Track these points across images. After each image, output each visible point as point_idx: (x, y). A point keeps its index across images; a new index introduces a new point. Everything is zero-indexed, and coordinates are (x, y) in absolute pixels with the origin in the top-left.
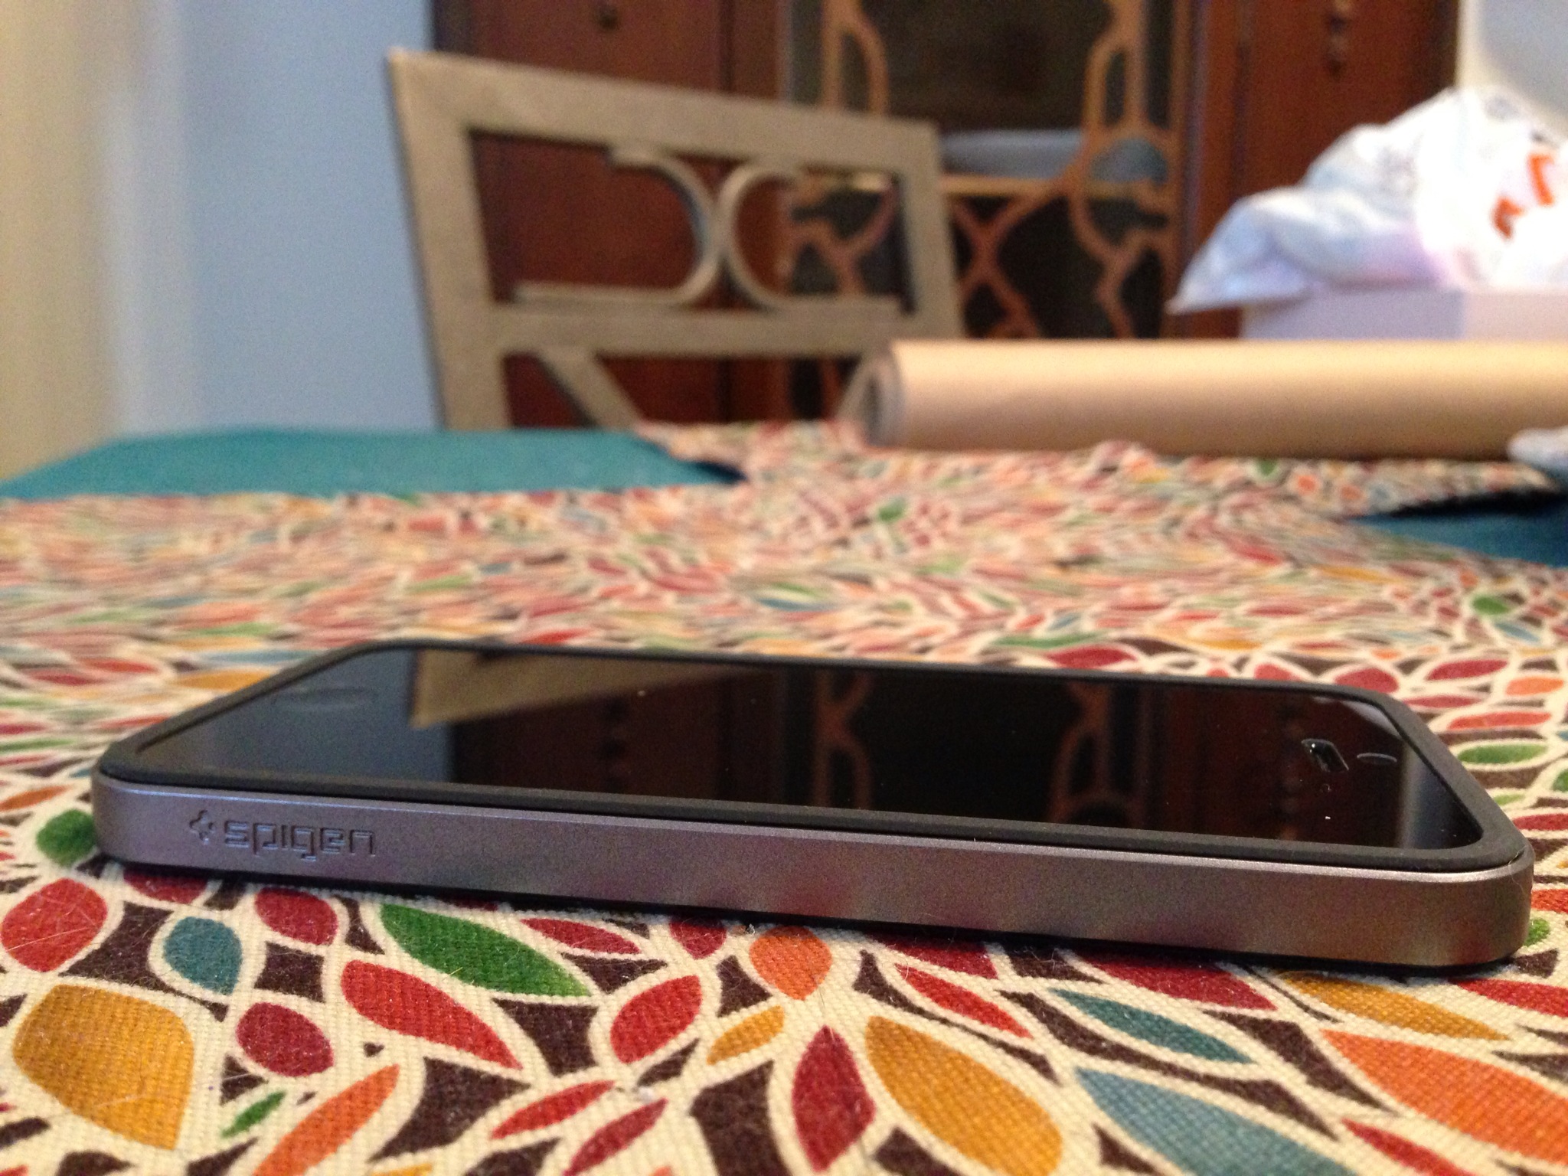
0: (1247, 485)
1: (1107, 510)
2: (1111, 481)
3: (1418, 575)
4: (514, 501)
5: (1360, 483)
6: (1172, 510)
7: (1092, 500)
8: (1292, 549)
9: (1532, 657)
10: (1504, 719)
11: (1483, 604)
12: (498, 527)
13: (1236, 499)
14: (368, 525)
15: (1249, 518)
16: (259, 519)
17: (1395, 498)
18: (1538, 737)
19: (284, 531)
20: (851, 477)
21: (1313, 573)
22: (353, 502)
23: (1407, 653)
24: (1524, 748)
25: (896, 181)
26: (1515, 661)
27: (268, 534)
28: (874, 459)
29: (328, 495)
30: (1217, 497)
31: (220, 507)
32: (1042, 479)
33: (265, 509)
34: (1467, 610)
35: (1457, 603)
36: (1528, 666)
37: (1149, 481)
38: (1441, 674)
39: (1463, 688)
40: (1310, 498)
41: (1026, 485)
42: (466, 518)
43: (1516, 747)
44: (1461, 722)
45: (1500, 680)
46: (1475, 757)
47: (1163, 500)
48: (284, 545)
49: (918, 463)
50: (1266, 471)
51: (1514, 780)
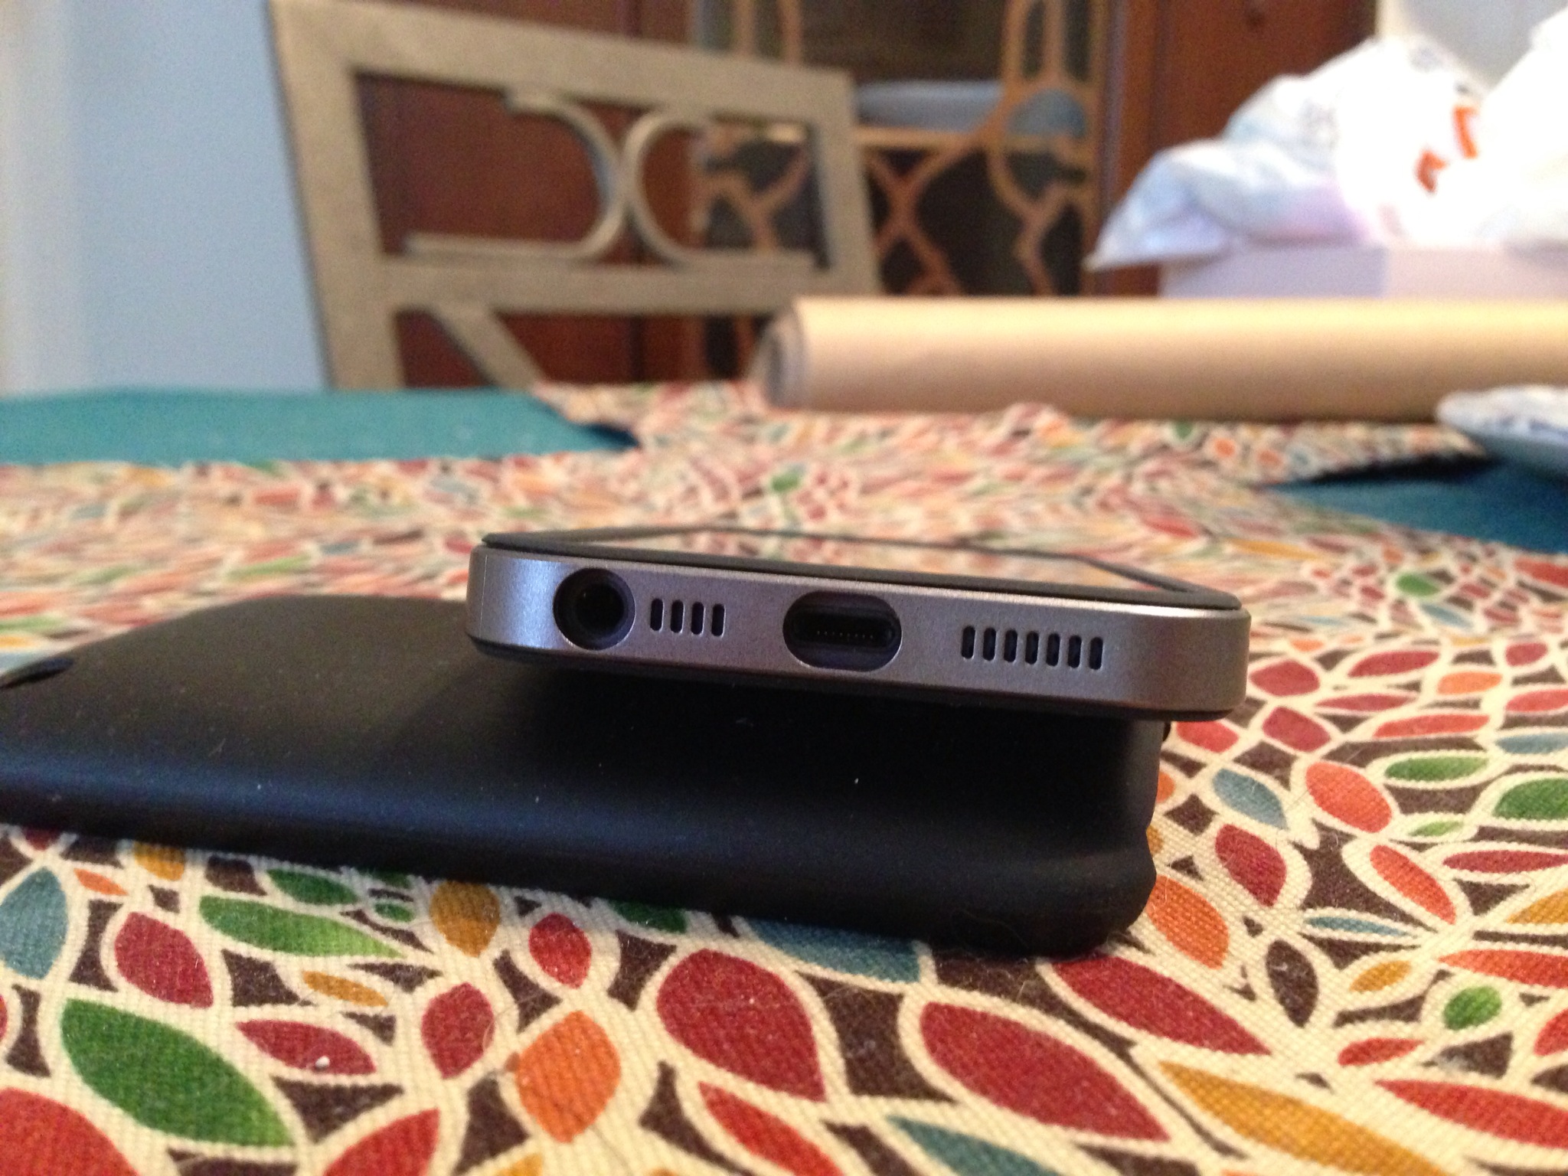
0: (1164, 449)
1: (1016, 478)
2: (1023, 446)
3: (1341, 550)
4: (383, 469)
5: (1280, 447)
6: (1084, 478)
7: (1002, 467)
8: (1207, 522)
9: (1466, 649)
10: (1437, 724)
11: (1410, 584)
12: (357, 500)
13: (1150, 465)
14: (210, 498)
15: (1164, 485)
16: (90, 491)
17: (1316, 464)
18: (1478, 748)
19: (114, 506)
20: (750, 440)
21: (1229, 549)
22: (202, 471)
23: (1331, 645)
24: (1461, 761)
25: (810, 131)
26: (1447, 652)
27: (96, 510)
28: (777, 421)
29: (176, 464)
30: (1133, 463)
31: (52, 478)
32: (951, 443)
33: (100, 480)
34: (1392, 591)
35: (1382, 582)
36: (1461, 659)
37: (1061, 447)
38: (1365, 669)
39: (1389, 686)
40: (1228, 464)
41: (934, 450)
42: (323, 488)
43: (1452, 760)
44: (1388, 729)
45: (1431, 675)
46: (1406, 772)
47: (1077, 466)
48: (110, 522)
49: (821, 424)
50: (1183, 435)
51: (1453, 802)
